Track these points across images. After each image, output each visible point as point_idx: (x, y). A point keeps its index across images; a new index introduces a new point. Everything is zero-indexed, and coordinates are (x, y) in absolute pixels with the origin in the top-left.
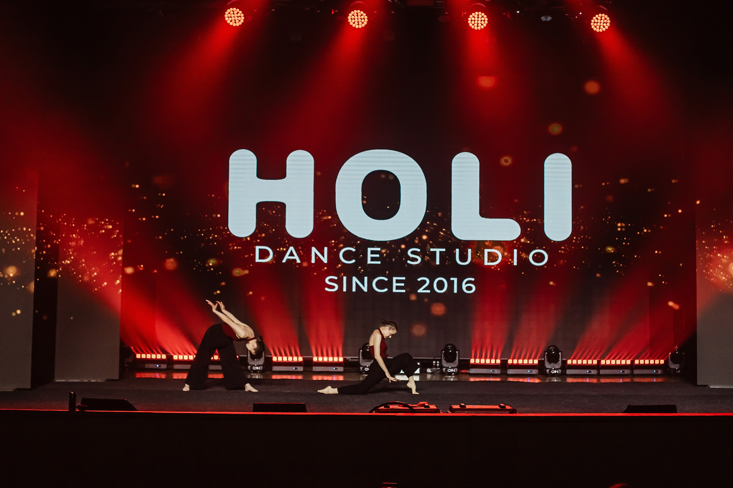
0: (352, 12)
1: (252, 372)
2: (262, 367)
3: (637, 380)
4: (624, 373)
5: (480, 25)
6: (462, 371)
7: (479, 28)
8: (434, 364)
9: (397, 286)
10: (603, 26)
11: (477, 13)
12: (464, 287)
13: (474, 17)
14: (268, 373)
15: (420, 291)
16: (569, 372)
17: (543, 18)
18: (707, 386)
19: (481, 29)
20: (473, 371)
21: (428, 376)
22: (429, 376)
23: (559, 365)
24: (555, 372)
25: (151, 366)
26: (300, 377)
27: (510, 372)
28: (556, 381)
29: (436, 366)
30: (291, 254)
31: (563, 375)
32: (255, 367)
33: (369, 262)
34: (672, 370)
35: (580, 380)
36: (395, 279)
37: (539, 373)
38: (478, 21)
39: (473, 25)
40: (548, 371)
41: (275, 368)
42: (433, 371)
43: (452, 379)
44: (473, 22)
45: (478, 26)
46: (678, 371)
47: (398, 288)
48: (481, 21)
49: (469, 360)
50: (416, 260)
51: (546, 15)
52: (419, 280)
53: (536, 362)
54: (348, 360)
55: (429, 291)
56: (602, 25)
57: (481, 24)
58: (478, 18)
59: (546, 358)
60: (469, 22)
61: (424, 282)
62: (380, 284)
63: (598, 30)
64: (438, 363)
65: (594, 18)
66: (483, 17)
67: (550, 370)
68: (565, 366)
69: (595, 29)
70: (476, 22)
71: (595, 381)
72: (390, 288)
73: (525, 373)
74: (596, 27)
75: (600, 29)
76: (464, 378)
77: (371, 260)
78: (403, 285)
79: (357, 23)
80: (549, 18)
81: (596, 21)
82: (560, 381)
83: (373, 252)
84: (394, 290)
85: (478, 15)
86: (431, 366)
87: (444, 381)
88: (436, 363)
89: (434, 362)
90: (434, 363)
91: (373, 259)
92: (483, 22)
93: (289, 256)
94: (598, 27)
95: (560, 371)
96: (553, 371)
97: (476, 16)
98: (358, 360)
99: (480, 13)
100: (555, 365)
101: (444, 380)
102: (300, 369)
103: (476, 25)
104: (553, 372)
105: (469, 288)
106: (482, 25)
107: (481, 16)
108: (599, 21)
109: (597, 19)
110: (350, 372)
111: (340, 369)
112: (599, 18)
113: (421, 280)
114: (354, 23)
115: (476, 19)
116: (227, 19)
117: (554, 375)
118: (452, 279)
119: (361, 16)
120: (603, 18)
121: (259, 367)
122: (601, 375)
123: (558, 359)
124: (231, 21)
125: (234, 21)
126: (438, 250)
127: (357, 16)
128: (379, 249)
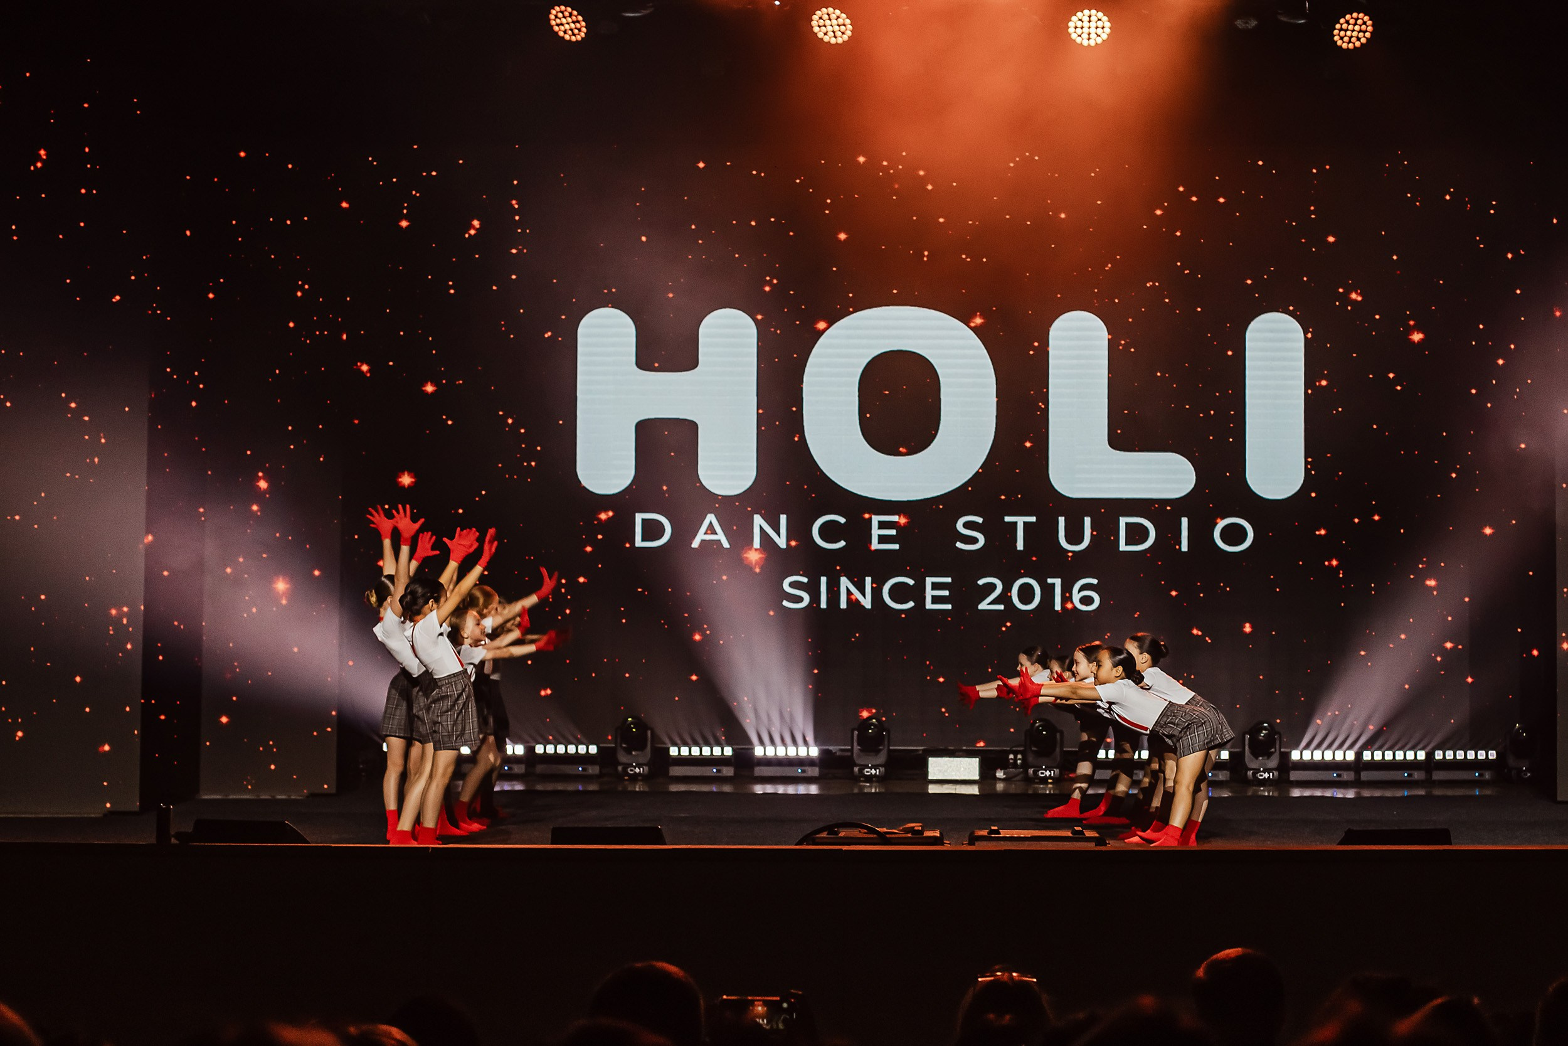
0: (818, 12)
1: (626, 778)
2: (646, 768)
3: (1438, 792)
4: (1413, 778)
5: (1093, 36)
7: (1092, 43)
8: (1011, 761)
9: (933, 597)
10: (1357, 37)
11: (1086, 12)
12: (1076, 597)
13: (1080, 20)
14: (662, 780)
15: (983, 606)
16: (1294, 776)
17: (1239, 23)
19: (1096, 44)
21: (997, 785)
22: (1000, 787)
23: (1273, 763)
24: (1266, 775)
26: (727, 788)
28: (1266, 794)
30: (711, 530)
31: (1282, 783)
32: (632, 768)
33: (875, 545)
34: (1513, 772)
36: (929, 581)
37: (1231, 777)
38: (1089, 28)
39: (1080, 36)
40: (1250, 773)
41: (676, 771)
42: (1010, 776)
43: (1049, 789)
44: (1079, 31)
45: (1089, 39)
46: (1526, 775)
47: (935, 599)
48: (1097, 28)
50: (975, 540)
51: (1248, 16)
52: (981, 582)
54: (836, 753)
55: (1002, 607)
56: (1356, 35)
57: (1096, 33)
58: (1090, 21)
59: (1247, 748)
60: (1071, 30)
61: (992, 587)
62: (899, 593)
63: (1345, 46)
64: (1019, 759)
65: (1342, 21)
66: (1099, 20)
67: (1256, 771)
68: (1284, 765)
69: (1339, 43)
70: (1086, 30)
71: (1350, 794)
72: (920, 599)
74: (1342, 38)
75: (1350, 44)
77: (879, 543)
78: (946, 593)
79: (832, 34)
80: (1253, 23)
81: (1345, 26)
82: (1276, 794)
83: (882, 526)
84: (929, 605)
85: (1090, 17)
86: (1004, 766)
87: (1029, 795)
88: (1015, 759)
89: (1011, 757)
90: (1011, 759)
91: (882, 539)
92: (1099, 31)
93: (706, 533)
94: (1346, 39)
95: (1276, 773)
96: (1262, 774)
97: (1086, 19)
98: (849, 753)
99: (1093, 12)
100: (1266, 761)
101: (1030, 792)
102: (728, 771)
103: (1085, 36)
104: (1262, 776)
105: (1087, 601)
106: (1098, 36)
107: (1097, 19)
108: (1351, 27)
109: (1347, 22)
110: (834, 778)
111: (814, 772)
112: (1352, 21)
113: (985, 585)
114: (825, 34)
115: (1086, 24)
116: (556, 28)
117: (1264, 782)
118: (1050, 581)
119: (836, 20)
120: (1360, 22)
121: (641, 769)
122: (1364, 782)
123: (1273, 750)
124: (565, 32)
125: (570, 32)
126: (1020, 520)
127: (830, 19)
128: (896, 518)
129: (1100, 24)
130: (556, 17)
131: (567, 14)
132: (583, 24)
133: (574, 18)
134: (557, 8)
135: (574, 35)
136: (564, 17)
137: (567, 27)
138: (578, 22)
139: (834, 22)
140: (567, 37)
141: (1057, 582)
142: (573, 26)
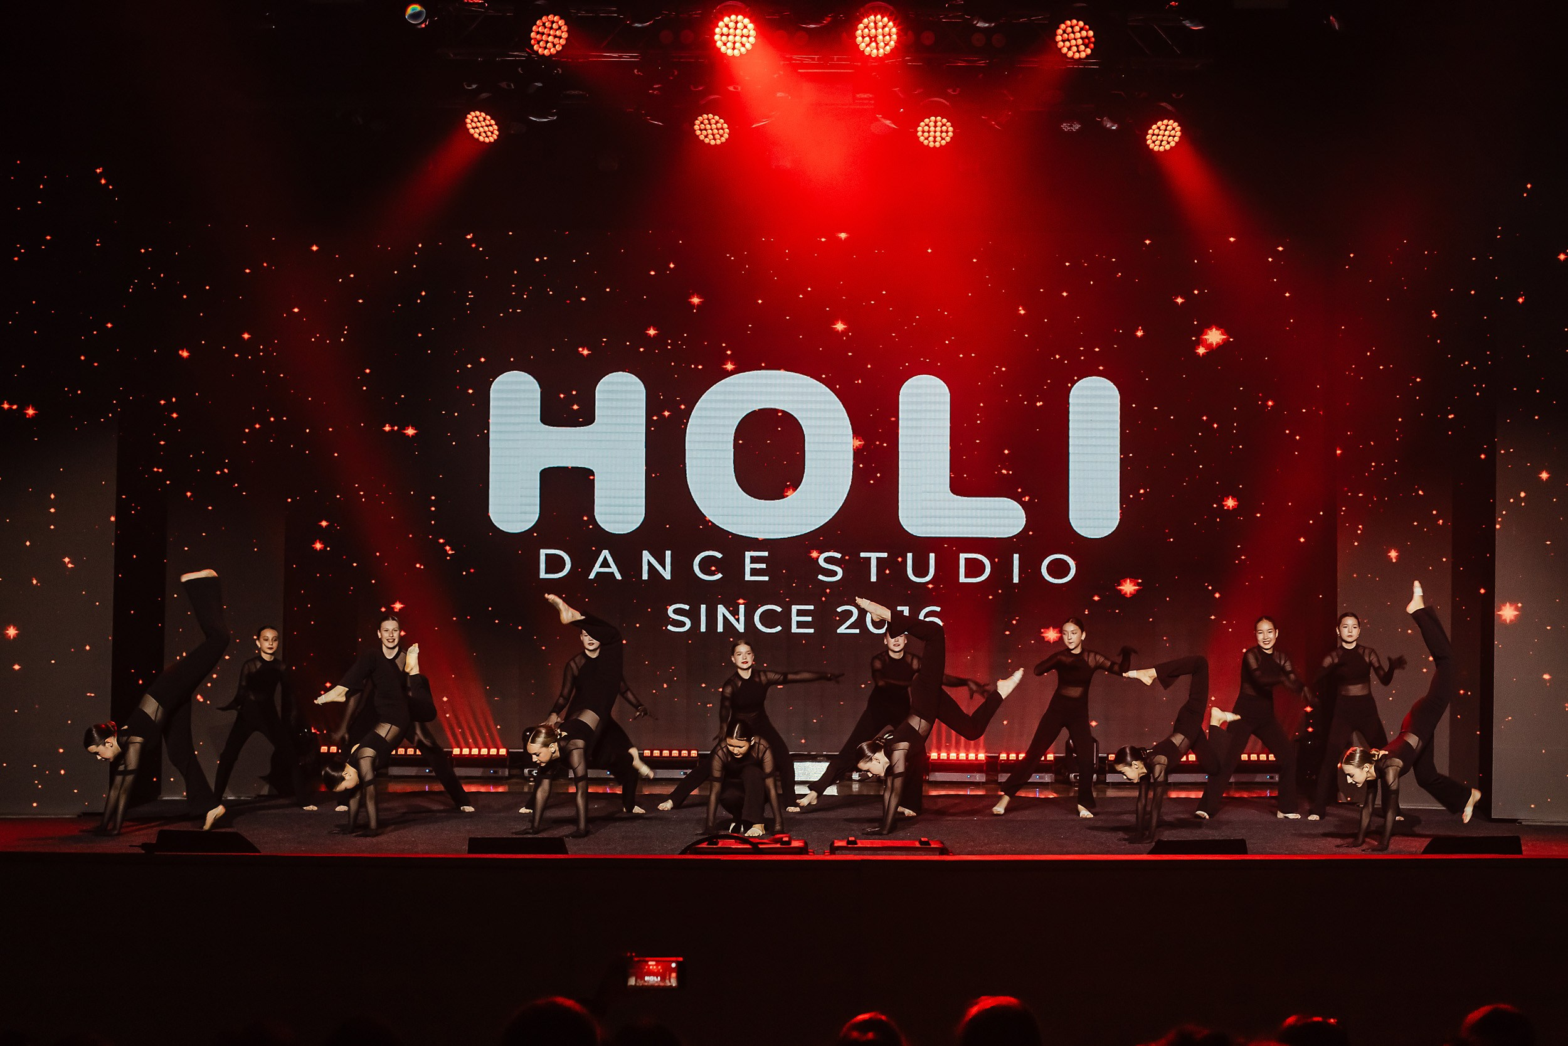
0: (700, 118)
1: (532, 779)
5: (938, 139)
7: (937, 145)
9: (798, 623)
10: (1167, 141)
11: (933, 118)
13: (927, 125)
15: (841, 630)
16: (1110, 778)
17: (1065, 127)
19: (941, 145)
21: (854, 786)
22: (856, 787)
30: (606, 563)
33: (748, 577)
36: (795, 608)
37: (1055, 780)
38: (935, 132)
39: (926, 139)
44: (926, 134)
45: (935, 142)
47: (800, 625)
48: (941, 132)
50: (834, 573)
51: (1071, 120)
52: (839, 610)
55: (857, 631)
56: (1166, 139)
57: (941, 137)
58: (935, 126)
60: (920, 134)
61: (849, 614)
62: (768, 619)
63: (1156, 149)
65: (1154, 127)
66: (944, 125)
69: (1152, 146)
70: (932, 134)
72: (787, 625)
74: (1154, 142)
75: (1161, 147)
77: (751, 575)
78: (809, 619)
79: (712, 137)
80: (1077, 127)
81: (1156, 131)
83: (754, 560)
84: (794, 629)
85: (936, 122)
91: (754, 572)
92: (944, 135)
93: (600, 567)
94: (1158, 143)
97: (932, 124)
99: (939, 118)
103: (931, 139)
106: (943, 139)
108: (1162, 132)
109: (1159, 128)
112: (1163, 127)
113: (842, 612)
114: (706, 136)
115: (932, 129)
116: (472, 131)
119: (716, 124)
120: (1169, 128)
124: (480, 134)
125: (484, 135)
126: (874, 556)
127: (710, 124)
128: (766, 554)
129: (944, 128)
130: (472, 121)
131: (481, 119)
132: (496, 127)
133: (488, 122)
134: (473, 113)
135: (487, 137)
136: (479, 121)
137: (481, 129)
138: (491, 125)
139: (714, 126)
140: (481, 139)
142: (486, 129)
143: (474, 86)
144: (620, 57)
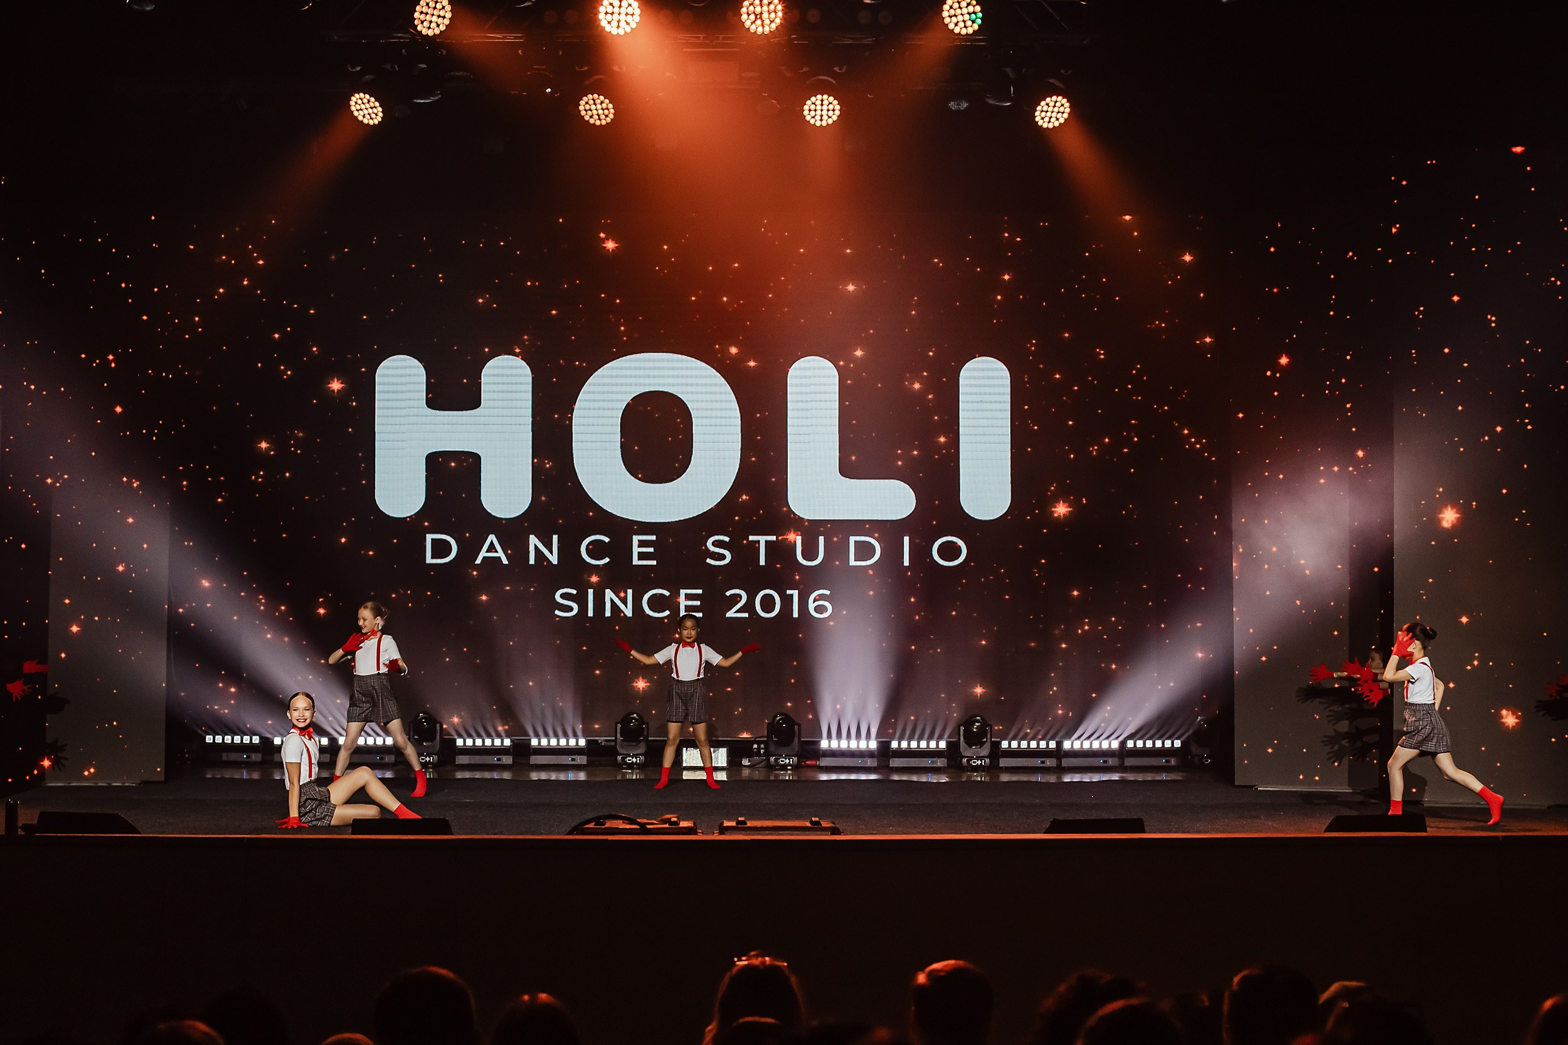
0: (585, 98)
2: (436, 757)
3: (1130, 777)
4: (1107, 765)
5: (825, 117)
6: (807, 762)
7: (824, 123)
8: (755, 750)
10: (1057, 117)
11: (819, 97)
12: (811, 606)
13: (814, 104)
14: (449, 768)
15: (730, 614)
16: (1004, 762)
17: (952, 105)
18: (1254, 786)
19: (828, 124)
20: (824, 762)
21: (743, 771)
22: (746, 773)
23: (985, 751)
25: (233, 757)
26: (507, 775)
27: (895, 763)
28: (980, 780)
29: (758, 754)
30: (492, 548)
31: (993, 768)
33: (635, 562)
34: (1195, 759)
35: (1024, 778)
36: (683, 592)
37: (947, 765)
38: (822, 110)
39: (813, 117)
40: (965, 760)
41: (462, 760)
42: (754, 763)
43: (787, 776)
44: (813, 113)
45: (821, 120)
46: (1207, 761)
48: (828, 110)
49: (817, 743)
50: (723, 557)
51: (958, 99)
52: (728, 594)
53: (943, 745)
54: (601, 743)
55: (746, 615)
56: (1055, 116)
57: (827, 115)
58: (822, 105)
59: (962, 738)
60: (806, 113)
61: (736, 598)
62: (657, 603)
63: (1045, 125)
64: (762, 748)
65: (1043, 103)
67: (970, 759)
68: (996, 753)
69: (1040, 123)
70: (819, 112)
71: (1052, 779)
72: (675, 609)
73: (923, 765)
74: (1043, 119)
75: (1050, 123)
76: (810, 775)
77: (639, 559)
78: (698, 603)
79: (597, 117)
80: (965, 105)
81: (1045, 108)
82: (988, 779)
83: (642, 544)
85: (822, 101)
86: (749, 754)
87: (772, 780)
88: (759, 749)
89: (755, 746)
90: (755, 748)
91: (642, 556)
92: (831, 113)
93: (487, 552)
94: (1047, 119)
95: (988, 760)
97: (818, 102)
98: (613, 744)
99: (825, 96)
100: (979, 751)
101: (772, 778)
102: (507, 760)
103: (818, 117)
104: (975, 762)
105: (820, 609)
106: (829, 117)
107: (828, 103)
108: (1050, 109)
109: (1047, 104)
110: (600, 765)
111: (582, 760)
112: (1052, 104)
113: (731, 595)
114: (591, 117)
115: (819, 107)
116: (356, 114)
117: (976, 769)
118: (789, 592)
119: (601, 104)
120: (1058, 104)
121: (431, 758)
122: (1065, 767)
123: (985, 739)
124: (364, 117)
125: (368, 117)
126: (762, 539)
127: (595, 104)
128: (654, 538)
129: (831, 107)
130: (356, 103)
131: (365, 101)
132: (380, 109)
133: (372, 105)
134: (357, 95)
135: (371, 118)
136: (363, 103)
137: (366, 112)
138: (375, 107)
139: (599, 106)
140: (366, 121)
141: (795, 593)
142: (370, 111)
143: (358, 68)
144: (504, 38)
